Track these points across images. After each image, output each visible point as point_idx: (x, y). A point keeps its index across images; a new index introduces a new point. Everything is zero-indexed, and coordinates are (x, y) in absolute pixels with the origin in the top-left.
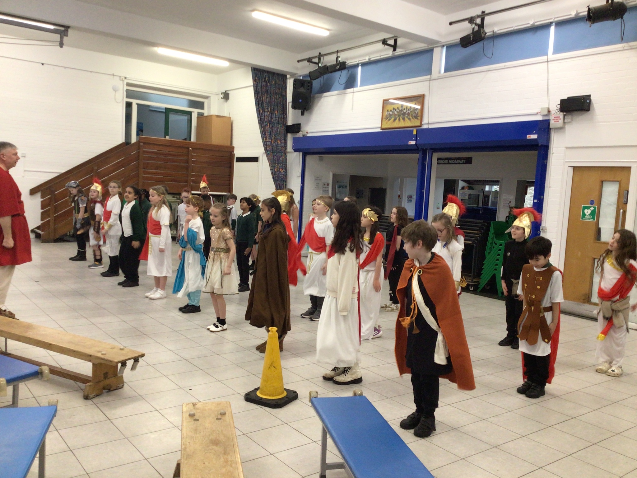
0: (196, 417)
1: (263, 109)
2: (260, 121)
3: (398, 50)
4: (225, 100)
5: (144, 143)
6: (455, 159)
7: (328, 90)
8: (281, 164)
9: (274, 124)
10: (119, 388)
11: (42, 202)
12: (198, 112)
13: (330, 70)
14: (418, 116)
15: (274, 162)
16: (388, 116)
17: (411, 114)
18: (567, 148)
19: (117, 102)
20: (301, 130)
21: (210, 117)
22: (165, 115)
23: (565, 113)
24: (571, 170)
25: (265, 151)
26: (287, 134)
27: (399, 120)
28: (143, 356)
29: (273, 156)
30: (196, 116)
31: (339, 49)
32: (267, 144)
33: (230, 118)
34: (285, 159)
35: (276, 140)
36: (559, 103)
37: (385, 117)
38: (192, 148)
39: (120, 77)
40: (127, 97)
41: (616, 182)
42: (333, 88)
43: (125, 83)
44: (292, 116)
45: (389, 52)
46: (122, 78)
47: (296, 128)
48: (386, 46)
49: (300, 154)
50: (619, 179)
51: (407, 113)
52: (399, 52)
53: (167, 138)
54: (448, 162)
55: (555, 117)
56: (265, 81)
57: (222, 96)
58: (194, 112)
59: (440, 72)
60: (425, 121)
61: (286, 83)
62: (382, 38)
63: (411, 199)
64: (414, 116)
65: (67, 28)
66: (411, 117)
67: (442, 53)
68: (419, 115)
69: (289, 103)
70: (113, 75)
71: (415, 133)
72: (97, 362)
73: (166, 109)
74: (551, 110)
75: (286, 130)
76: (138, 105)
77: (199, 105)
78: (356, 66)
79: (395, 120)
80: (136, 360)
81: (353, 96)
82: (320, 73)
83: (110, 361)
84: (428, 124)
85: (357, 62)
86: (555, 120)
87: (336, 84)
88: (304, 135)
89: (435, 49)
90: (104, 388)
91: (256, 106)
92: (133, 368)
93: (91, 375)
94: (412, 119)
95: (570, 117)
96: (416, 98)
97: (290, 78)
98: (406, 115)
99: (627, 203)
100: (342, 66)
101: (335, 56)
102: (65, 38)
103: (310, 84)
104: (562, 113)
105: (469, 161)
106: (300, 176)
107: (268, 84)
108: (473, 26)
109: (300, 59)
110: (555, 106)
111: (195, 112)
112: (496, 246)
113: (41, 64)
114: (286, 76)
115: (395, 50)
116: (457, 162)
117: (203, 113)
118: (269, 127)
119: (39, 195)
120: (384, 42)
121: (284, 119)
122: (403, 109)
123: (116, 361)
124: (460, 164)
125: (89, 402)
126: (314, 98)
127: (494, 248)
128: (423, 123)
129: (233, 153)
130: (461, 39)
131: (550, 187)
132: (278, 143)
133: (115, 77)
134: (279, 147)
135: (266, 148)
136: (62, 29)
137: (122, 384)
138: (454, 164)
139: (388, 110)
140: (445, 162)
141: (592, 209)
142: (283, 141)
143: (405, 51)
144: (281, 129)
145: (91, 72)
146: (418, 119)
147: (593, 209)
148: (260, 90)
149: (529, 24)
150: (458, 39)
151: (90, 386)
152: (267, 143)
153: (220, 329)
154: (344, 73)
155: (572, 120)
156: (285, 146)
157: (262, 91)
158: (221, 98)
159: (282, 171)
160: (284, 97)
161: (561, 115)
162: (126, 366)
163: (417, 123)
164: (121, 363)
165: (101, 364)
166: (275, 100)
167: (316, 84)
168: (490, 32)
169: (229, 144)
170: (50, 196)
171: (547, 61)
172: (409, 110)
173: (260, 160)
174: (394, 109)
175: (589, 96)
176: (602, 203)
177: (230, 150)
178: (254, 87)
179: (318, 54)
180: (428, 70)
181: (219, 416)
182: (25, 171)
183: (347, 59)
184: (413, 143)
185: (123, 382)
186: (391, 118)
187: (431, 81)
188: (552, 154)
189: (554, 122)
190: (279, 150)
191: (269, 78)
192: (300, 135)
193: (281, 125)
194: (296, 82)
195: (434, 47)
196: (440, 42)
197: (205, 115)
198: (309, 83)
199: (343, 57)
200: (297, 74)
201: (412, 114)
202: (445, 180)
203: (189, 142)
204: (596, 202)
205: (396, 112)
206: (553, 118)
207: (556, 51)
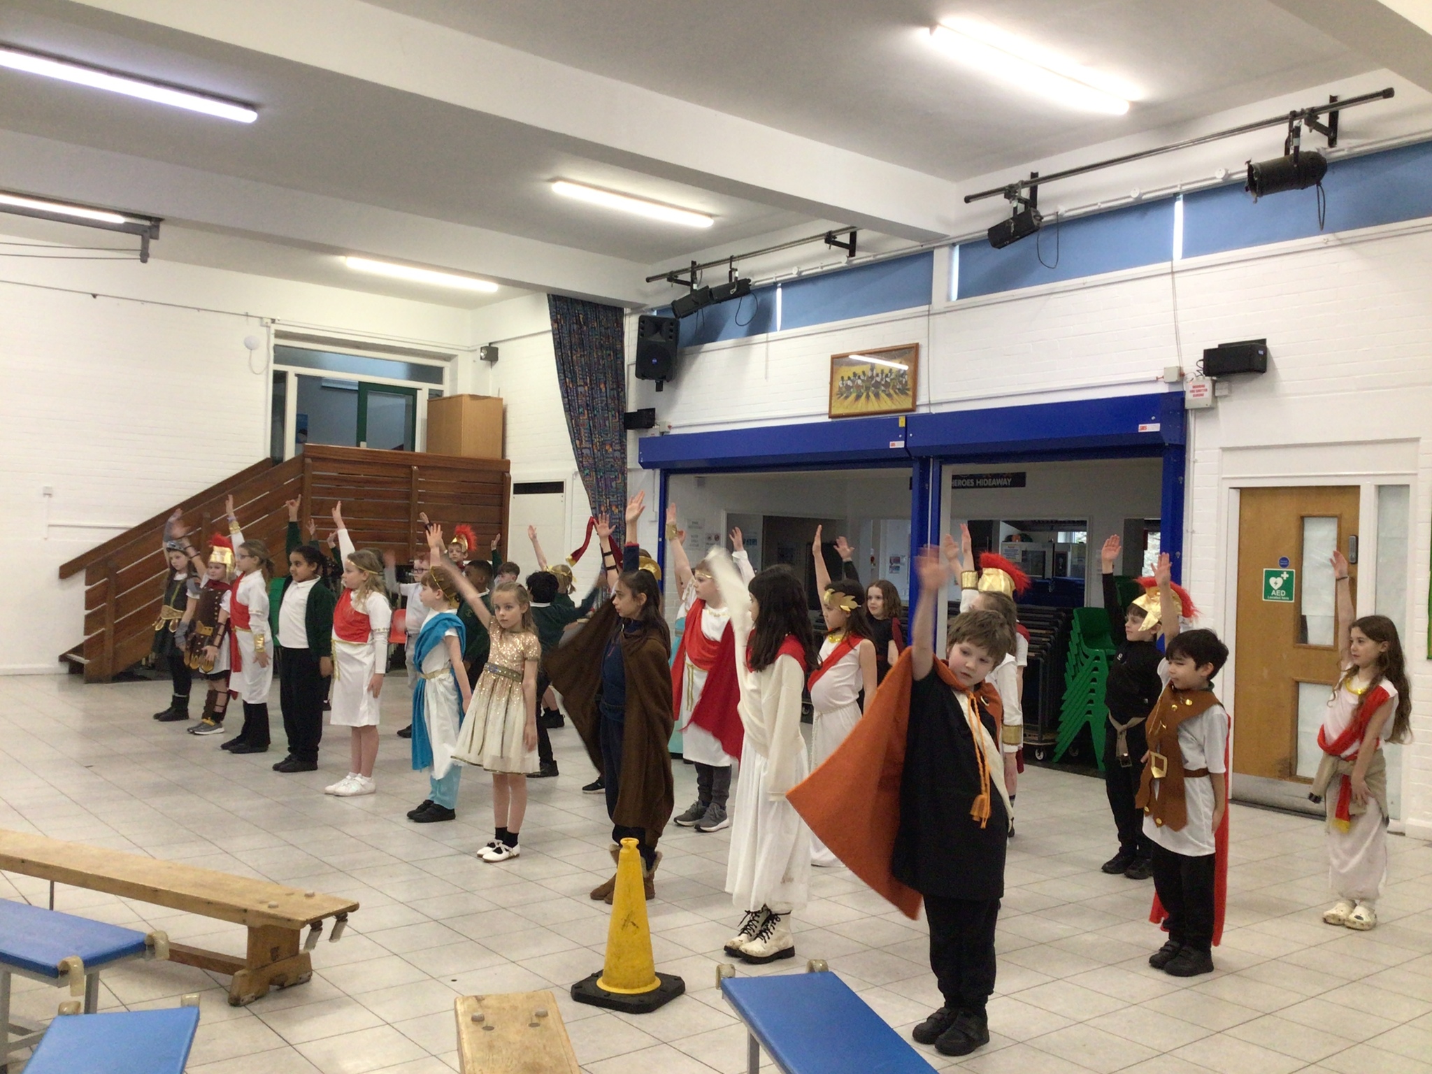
0: (485, 1024)
1: (574, 381)
2: (567, 406)
3: (858, 254)
4: (489, 362)
5: (314, 459)
6: (987, 477)
7: (713, 339)
8: (613, 496)
9: (598, 411)
10: (301, 981)
11: (87, 592)
12: (430, 390)
13: (716, 298)
14: (908, 390)
15: (599, 492)
16: (844, 389)
17: (892, 385)
18: (1224, 449)
19: (254, 373)
20: (656, 421)
21: (456, 399)
22: (359, 397)
23: (1215, 378)
24: (1236, 496)
25: (579, 468)
26: (626, 432)
27: (868, 397)
28: (354, 908)
29: (597, 478)
30: (427, 397)
31: (735, 255)
32: (582, 453)
33: (501, 400)
34: (623, 484)
35: (603, 444)
36: (1202, 357)
37: (837, 392)
38: (418, 466)
39: (261, 318)
40: (277, 361)
41: (1331, 519)
42: (722, 334)
43: (272, 331)
44: (636, 394)
45: (840, 259)
46: (265, 320)
47: (645, 418)
48: (833, 247)
49: (654, 475)
50: (1338, 513)
51: (883, 382)
52: (861, 257)
53: (363, 445)
54: (975, 483)
55: (1194, 387)
56: (578, 322)
57: (482, 354)
58: (420, 389)
59: (949, 298)
60: (922, 399)
61: (622, 324)
62: (825, 230)
63: (898, 565)
64: (899, 389)
65: (157, 221)
66: (892, 392)
67: (951, 258)
68: (908, 384)
69: (628, 366)
70: (247, 315)
71: (902, 423)
72: (258, 923)
73: (361, 384)
74: (1185, 371)
75: (624, 423)
76: (298, 375)
77: (433, 374)
78: (772, 287)
79: (858, 397)
80: (341, 917)
81: (767, 349)
82: (697, 303)
83: (289, 920)
84: (930, 404)
85: (774, 280)
86: (1196, 393)
87: (730, 325)
88: (662, 433)
89: (936, 252)
90: (272, 982)
91: (558, 373)
92: (335, 935)
93: (244, 956)
94: (895, 396)
95: (1226, 384)
96: (901, 351)
97: (630, 314)
98: (883, 388)
99: (1356, 562)
100: (743, 288)
101: (725, 269)
102: (152, 243)
103: (674, 324)
104: (1208, 378)
105: (1018, 480)
106: (656, 521)
107: (585, 328)
108: (1015, 204)
109: (650, 275)
110: (1192, 363)
111: (424, 390)
112: (1087, 662)
113: (91, 296)
114: (621, 310)
115: (852, 254)
116: (994, 483)
117: (442, 391)
118: (586, 417)
119: (81, 577)
120: (830, 238)
121: (618, 400)
122: (875, 374)
123: (302, 919)
124: (1000, 486)
125: (242, 1012)
126: (683, 354)
127: (1083, 665)
128: (918, 403)
129: (507, 474)
130: (990, 230)
131: (1193, 532)
132: (606, 451)
133: (250, 318)
134: (608, 460)
135: (582, 462)
136: (147, 223)
137: (309, 973)
138: (987, 487)
139: (842, 378)
140: (967, 483)
141: (1285, 576)
142: (618, 447)
143: (874, 256)
144: (613, 421)
145: (199, 309)
146: (907, 394)
147: (1288, 576)
148: (566, 341)
149: (1129, 197)
150: (984, 231)
151: (244, 975)
152: (583, 451)
153: (505, 854)
154: (747, 301)
155: (1230, 391)
156: (623, 456)
157: (571, 342)
158: (481, 359)
159: (617, 511)
160: (619, 353)
161: (1207, 382)
162: (321, 929)
163: (907, 404)
164: (312, 925)
165: (265, 928)
166: (599, 361)
167: (687, 325)
168: (1050, 215)
169: (499, 456)
170: (105, 579)
171: (1173, 273)
172: (887, 376)
173: (567, 487)
174: (855, 374)
175: (1264, 341)
176: (1305, 564)
177: (501, 468)
178: (554, 334)
179: (689, 265)
180: (925, 296)
181: (535, 1020)
182: (50, 526)
183: (752, 273)
184: (900, 444)
185: (309, 970)
186: (851, 393)
187: (931, 317)
188: (1194, 462)
189: (1194, 396)
190: (609, 466)
191: (586, 315)
192: (654, 432)
193: (613, 412)
194: (643, 322)
195: (934, 248)
196: (948, 236)
197: (446, 394)
198: (672, 324)
199: (743, 269)
200: (645, 305)
201: (894, 386)
202: (969, 522)
203: (411, 453)
204: (1292, 561)
205: (859, 382)
206: (1191, 389)
207: (1188, 252)
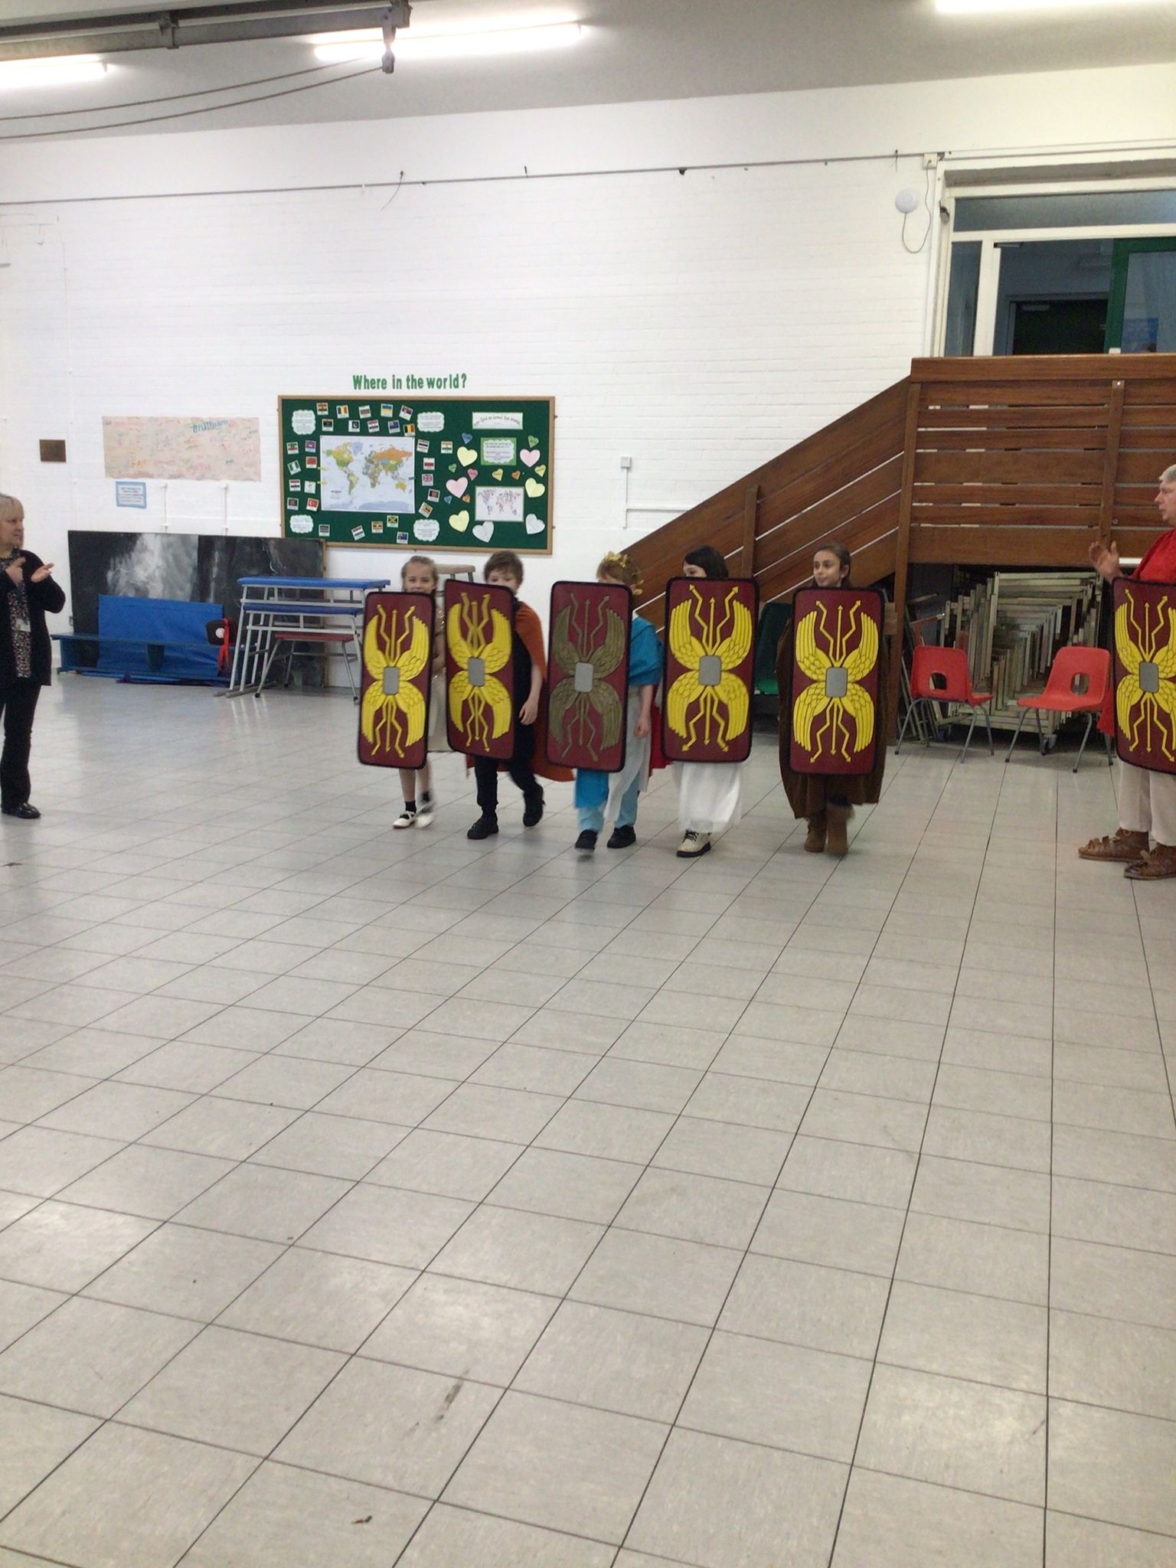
19: (911, 252)
39: (922, 155)
43: (940, 173)
46: (928, 157)
70: (895, 155)
73: (1118, 242)
76: (1000, 245)
113: (678, 171)
133: (901, 159)
145: (826, 162)
182: (628, 510)
